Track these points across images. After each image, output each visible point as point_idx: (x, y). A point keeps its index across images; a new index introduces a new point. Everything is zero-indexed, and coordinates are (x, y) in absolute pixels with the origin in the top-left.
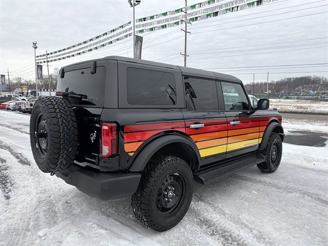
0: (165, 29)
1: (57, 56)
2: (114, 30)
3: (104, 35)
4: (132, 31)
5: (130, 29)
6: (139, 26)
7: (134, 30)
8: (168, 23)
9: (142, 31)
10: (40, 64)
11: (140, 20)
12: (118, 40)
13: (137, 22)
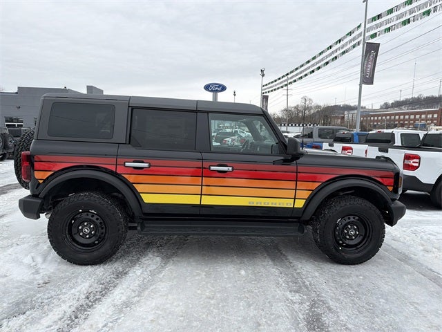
0: (407, 26)
1: (280, 83)
2: (340, 41)
3: (328, 49)
4: (362, 38)
5: (360, 35)
6: (371, 28)
7: (364, 35)
8: (414, 14)
9: (374, 36)
10: (265, 94)
11: (374, 19)
12: (343, 53)
13: (368, 23)
